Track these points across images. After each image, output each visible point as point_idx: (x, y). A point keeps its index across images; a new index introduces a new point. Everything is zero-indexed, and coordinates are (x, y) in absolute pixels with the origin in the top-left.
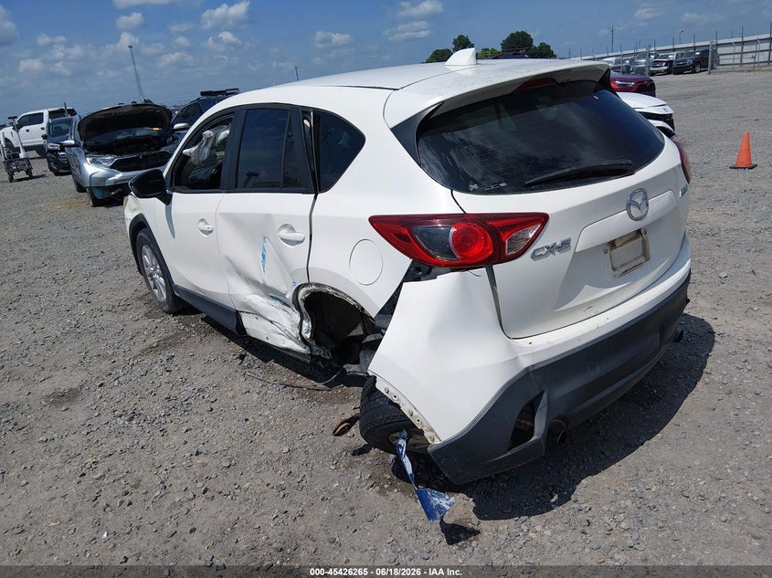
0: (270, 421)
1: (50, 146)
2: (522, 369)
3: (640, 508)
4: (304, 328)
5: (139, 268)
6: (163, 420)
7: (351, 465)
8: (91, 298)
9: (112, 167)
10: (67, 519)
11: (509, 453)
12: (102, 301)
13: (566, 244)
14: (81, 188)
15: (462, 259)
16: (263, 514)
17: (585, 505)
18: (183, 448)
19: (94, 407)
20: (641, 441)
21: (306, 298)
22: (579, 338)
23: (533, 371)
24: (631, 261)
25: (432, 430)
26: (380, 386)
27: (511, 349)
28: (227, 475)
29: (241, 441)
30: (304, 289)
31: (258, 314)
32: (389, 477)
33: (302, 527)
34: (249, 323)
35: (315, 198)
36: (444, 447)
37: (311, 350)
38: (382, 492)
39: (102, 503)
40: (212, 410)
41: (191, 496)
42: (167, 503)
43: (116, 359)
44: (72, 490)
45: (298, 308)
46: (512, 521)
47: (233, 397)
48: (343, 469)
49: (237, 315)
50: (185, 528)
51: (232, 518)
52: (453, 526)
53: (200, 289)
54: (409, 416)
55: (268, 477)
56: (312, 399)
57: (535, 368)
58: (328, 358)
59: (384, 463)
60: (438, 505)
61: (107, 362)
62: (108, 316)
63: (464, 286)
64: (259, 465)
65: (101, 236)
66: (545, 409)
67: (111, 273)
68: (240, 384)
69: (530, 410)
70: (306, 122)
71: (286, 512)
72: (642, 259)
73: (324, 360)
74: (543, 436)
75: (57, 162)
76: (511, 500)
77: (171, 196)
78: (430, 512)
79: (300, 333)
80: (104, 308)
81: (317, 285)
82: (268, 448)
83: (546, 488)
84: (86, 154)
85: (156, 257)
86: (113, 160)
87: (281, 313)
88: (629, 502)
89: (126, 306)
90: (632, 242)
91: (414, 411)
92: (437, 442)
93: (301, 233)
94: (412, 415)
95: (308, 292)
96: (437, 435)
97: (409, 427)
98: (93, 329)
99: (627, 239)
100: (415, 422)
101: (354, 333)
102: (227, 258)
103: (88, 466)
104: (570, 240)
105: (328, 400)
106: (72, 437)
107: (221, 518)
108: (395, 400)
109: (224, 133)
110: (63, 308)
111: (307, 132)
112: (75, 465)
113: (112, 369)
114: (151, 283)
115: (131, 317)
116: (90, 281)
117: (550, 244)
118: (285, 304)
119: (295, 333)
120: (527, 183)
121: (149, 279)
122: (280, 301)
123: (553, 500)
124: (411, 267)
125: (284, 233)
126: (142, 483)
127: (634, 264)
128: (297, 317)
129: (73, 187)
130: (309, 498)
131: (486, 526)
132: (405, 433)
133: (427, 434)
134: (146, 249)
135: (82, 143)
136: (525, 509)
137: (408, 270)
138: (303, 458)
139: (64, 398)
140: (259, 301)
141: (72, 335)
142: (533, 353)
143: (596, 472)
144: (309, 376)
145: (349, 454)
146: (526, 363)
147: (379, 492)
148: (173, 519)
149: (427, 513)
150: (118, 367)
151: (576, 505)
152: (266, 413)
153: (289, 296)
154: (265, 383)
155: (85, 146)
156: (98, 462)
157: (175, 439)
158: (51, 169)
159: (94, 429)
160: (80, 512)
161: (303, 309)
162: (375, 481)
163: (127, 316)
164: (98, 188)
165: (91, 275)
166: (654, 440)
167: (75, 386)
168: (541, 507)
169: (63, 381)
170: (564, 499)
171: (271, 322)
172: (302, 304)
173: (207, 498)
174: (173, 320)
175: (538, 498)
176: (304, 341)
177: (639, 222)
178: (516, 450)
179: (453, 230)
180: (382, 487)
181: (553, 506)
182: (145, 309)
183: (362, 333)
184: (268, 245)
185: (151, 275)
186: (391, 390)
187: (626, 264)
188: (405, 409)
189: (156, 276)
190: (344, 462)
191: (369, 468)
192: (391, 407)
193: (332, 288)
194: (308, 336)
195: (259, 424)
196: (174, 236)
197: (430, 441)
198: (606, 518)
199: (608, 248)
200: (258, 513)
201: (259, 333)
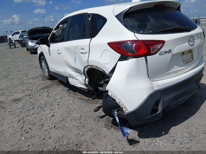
0: (75, 108)
1: (21, 39)
2: (154, 91)
3: (190, 136)
4: (86, 81)
5: (41, 67)
6: (44, 107)
7: (99, 121)
8: (27, 75)
9: (36, 43)
10: (13, 133)
11: (150, 116)
12: (30, 76)
13: (170, 51)
14: (28, 50)
15: (137, 54)
16: (72, 134)
17: (173, 135)
18: (49, 115)
19: (25, 103)
20: (189, 117)
21: (87, 71)
22: (173, 82)
23: (158, 91)
24: (188, 60)
25: (126, 108)
26: (109, 94)
27: (151, 84)
28: (61, 123)
29: (66, 113)
30: (87, 68)
31: (73, 78)
32: (110, 125)
33: (83, 138)
34: (70, 80)
35: (91, 39)
36: (130, 113)
37: (88, 88)
38: (108, 129)
39: (24, 129)
40: (58, 104)
41: (50, 128)
42: (43, 130)
43: (33, 91)
44: (16, 125)
45: (85, 75)
46: (149, 139)
47: (65, 101)
48: (96, 122)
49: (67, 78)
50: (47, 137)
51: (62, 135)
52: (131, 140)
53: (57, 71)
54: (118, 103)
55: (74, 123)
56: (87, 102)
57: (159, 90)
58: (93, 90)
59: (109, 121)
60: (127, 132)
61: (30, 91)
62: (32, 80)
63: (137, 63)
64: (71, 120)
65: (32, 61)
66: (162, 103)
67: (34, 70)
68: (67, 98)
69: (157, 103)
70: (89, 19)
71: (79, 134)
72: (191, 60)
73: (92, 91)
74: (161, 112)
75: (22, 44)
76: (149, 133)
77: (50, 45)
78: (124, 134)
79: (85, 82)
80: (31, 78)
81: (91, 66)
82: (74, 115)
83: (160, 129)
84: (29, 40)
85: (45, 63)
86: (36, 41)
87: (79, 76)
88: (187, 135)
89: (37, 78)
90: (189, 54)
91: (120, 102)
92: (127, 112)
93: (87, 50)
94: (119, 103)
95: (88, 68)
96: (127, 110)
97: (118, 107)
98: (27, 83)
99: (187, 52)
100: (120, 105)
101: (101, 83)
102: (65, 61)
103: (21, 119)
104: (171, 50)
105: (92, 103)
106: (18, 111)
107: (59, 135)
108: (114, 98)
109: (65, 25)
110: (20, 78)
111: (89, 21)
112: (18, 118)
113: (31, 93)
114: (44, 71)
115: (38, 80)
116: (28, 71)
117: (165, 51)
118: (81, 74)
119: (83, 82)
120: (158, 31)
121: (43, 70)
122: (79, 73)
123: (163, 133)
124: (120, 57)
125: (82, 51)
126: (36, 124)
127: (189, 61)
128: (84, 78)
129: (26, 50)
130: (86, 130)
131: (141, 140)
132: (117, 110)
133: (124, 109)
134: (43, 61)
135: (29, 37)
136: (153, 135)
137: (119, 58)
138: (84, 118)
139: (17, 100)
140: (73, 73)
141: (21, 84)
142: (158, 86)
143: (176, 125)
144: (87, 96)
145: (98, 118)
146: (156, 89)
147: (107, 129)
148: (44, 134)
149: (123, 134)
150: (33, 93)
151: (170, 135)
152: (74, 106)
153: (82, 71)
154: (74, 98)
155: (29, 38)
156: (24, 118)
157: (47, 112)
158: (21, 45)
159: (24, 109)
160: (17, 131)
161: (86, 75)
162: (106, 126)
163: (37, 80)
164: (32, 49)
165: (28, 70)
166: (193, 116)
167: (20, 97)
168: (158, 135)
169: (17, 96)
170: (166, 133)
171: (77, 80)
172: (86, 73)
173: (55, 129)
174: (49, 81)
175: (158, 132)
176: (86, 85)
177: (192, 47)
178: (153, 115)
179: (134, 45)
180: (108, 128)
181: (163, 135)
182: (42, 78)
183: (103, 83)
184: (77, 56)
185: (44, 69)
186: (113, 95)
187: (187, 60)
188: (117, 101)
189: (45, 69)
190: (97, 120)
191: (104, 122)
192: (113, 101)
193: (95, 66)
194: (87, 83)
195: (72, 109)
196: (50, 56)
197: (125, 111)
198: (180, 139)
199: (182, 54)
200: (70, 134)
201: (73, 83)
